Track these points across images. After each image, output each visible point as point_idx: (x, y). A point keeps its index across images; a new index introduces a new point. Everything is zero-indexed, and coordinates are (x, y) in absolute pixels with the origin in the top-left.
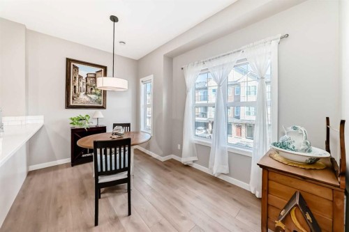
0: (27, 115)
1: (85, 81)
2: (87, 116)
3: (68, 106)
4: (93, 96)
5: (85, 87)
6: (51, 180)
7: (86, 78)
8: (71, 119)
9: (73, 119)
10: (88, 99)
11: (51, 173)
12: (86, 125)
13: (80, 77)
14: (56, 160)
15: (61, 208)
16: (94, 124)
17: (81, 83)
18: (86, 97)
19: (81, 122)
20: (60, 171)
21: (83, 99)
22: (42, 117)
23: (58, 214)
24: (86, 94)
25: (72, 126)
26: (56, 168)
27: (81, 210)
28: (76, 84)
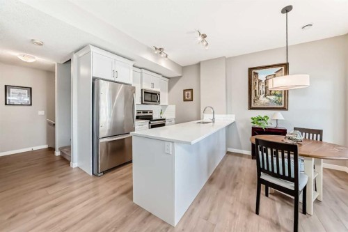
0: (227, 114)
1: (264, 84)
2: (266, 117)
3: (251, 108)
4: (273, 98)
5: (264, 90)
6: (237, 163)
7: (265, 81)
8: (252, 118)
9: (253, 119)
10: (267, 101)
11: (238, 158)
12: (264, 126)
13: (260, 81)
14: (241, 149)
15: (238, 183)
16: (273, 126)
17: (261, 87)
18: (265, 99)
19: (259, 122)
20: (243, 159)
21: (263, 100)
22: (234, 116)
23: (235, 186)
24: (265, 96)
25: (252, 125)
26: (241, 155)
27: (250, 195)
28: (257, 88)
